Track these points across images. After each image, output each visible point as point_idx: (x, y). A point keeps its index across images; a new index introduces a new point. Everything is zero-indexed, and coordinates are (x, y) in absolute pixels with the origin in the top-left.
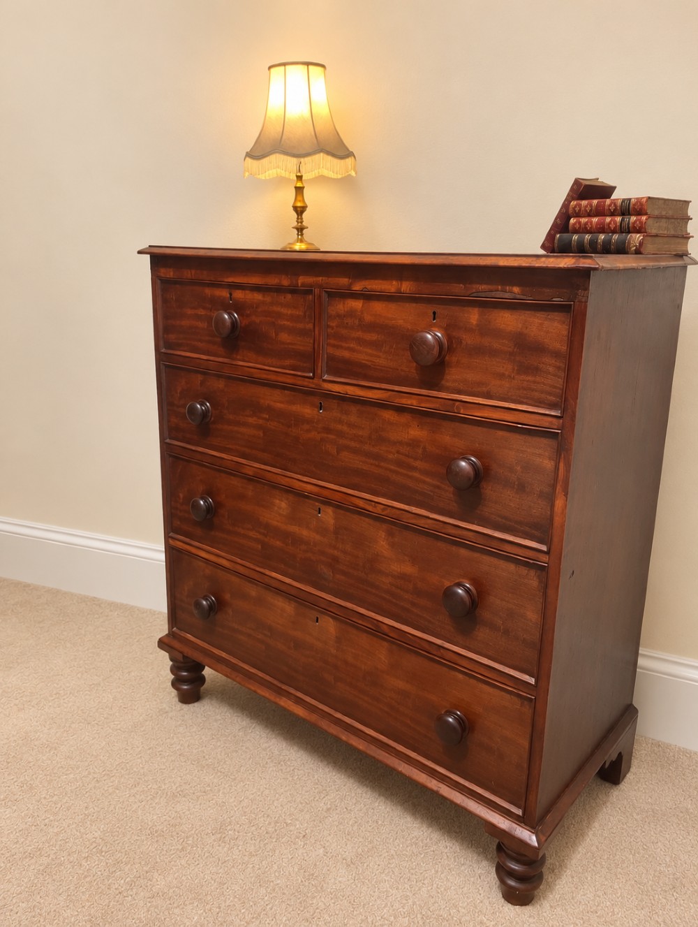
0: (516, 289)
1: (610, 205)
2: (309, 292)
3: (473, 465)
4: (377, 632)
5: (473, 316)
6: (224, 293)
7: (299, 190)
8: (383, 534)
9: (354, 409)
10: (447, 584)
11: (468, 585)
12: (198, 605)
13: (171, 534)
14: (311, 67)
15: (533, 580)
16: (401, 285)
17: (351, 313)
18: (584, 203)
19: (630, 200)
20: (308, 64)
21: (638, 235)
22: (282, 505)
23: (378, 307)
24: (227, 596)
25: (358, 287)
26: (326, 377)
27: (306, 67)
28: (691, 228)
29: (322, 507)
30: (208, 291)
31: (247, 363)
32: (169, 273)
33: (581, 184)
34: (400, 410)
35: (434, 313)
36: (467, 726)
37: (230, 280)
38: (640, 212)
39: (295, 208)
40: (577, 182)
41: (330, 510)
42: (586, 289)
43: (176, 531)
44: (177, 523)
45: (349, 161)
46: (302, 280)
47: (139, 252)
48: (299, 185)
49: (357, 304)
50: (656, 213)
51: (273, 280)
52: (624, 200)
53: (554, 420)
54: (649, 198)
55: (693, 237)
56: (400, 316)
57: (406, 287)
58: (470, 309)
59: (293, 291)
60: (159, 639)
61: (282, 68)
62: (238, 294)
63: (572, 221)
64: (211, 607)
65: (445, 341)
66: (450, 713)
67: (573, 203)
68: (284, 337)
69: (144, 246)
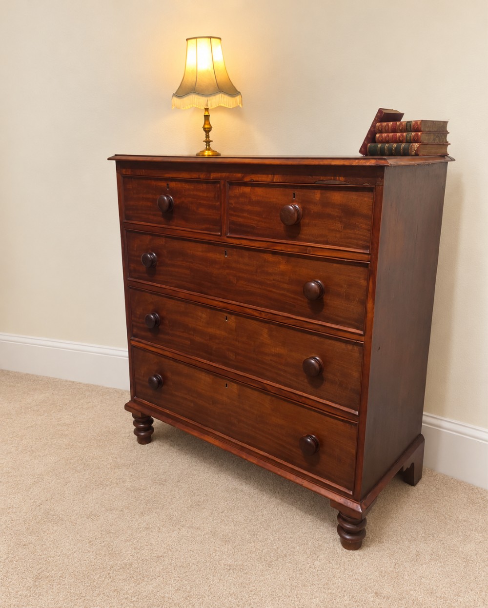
0: (342, 179)
1: (399, 126)
2: (218, 182)
3: (319, 286)
4: (264, 390)
5: (317, 195)
6: (163, 184)
7: (207, 117)
8: (266, 331)
9: (246, 253)
10: (305, 358)
11: (317, 358)
12: (151, 381)
13: (132, 338)
14: (212, 39)
15: (356, 352)
16: (274, 177)
17: (243, 195)
18: (385, 124)
19: (411, 122)
20: (210, 37)
21: (416, 144)
22: (203, 315)
23: (259, 191)
24: (169, 374)
25: (247, 179)
26: (229, 235)
27: (209, 39)
28: (449, 138)
29: (228, 316)
30: (154, 183)
31: (179, 227)
32: (129, 172)
33: (382, 112)
34: (274, 253)
35: (294, 194)
36: (318, 444)
37: (167, 175)
38: (417, 130)
39: (204, 129)
40: (380, 111)
41: (233, 318)
42: (383, 177)
43: (135, 336)
44: (135, 330)
45: (238, 98)
46: (213, 175)
47: (109, 159)
48: (207, 114)
49: (247, 190)
50: (427, 130)
51: (195, 175)
52: (408, 122)
53: (366, 256)
54: (422, 121)
55: (450, 144)
56: (275, 196)
57: (277, 179)
58: (316, 191)
59: (207, 182)
60: (126, 404)
61: (195, 40)
62: (173, 185)
63: (378, 135)
64: (159, 382)
65: (301, 210)
66: (308, 436)
67: (378, 124)
68: (202, 211)
69: (112, 155)
